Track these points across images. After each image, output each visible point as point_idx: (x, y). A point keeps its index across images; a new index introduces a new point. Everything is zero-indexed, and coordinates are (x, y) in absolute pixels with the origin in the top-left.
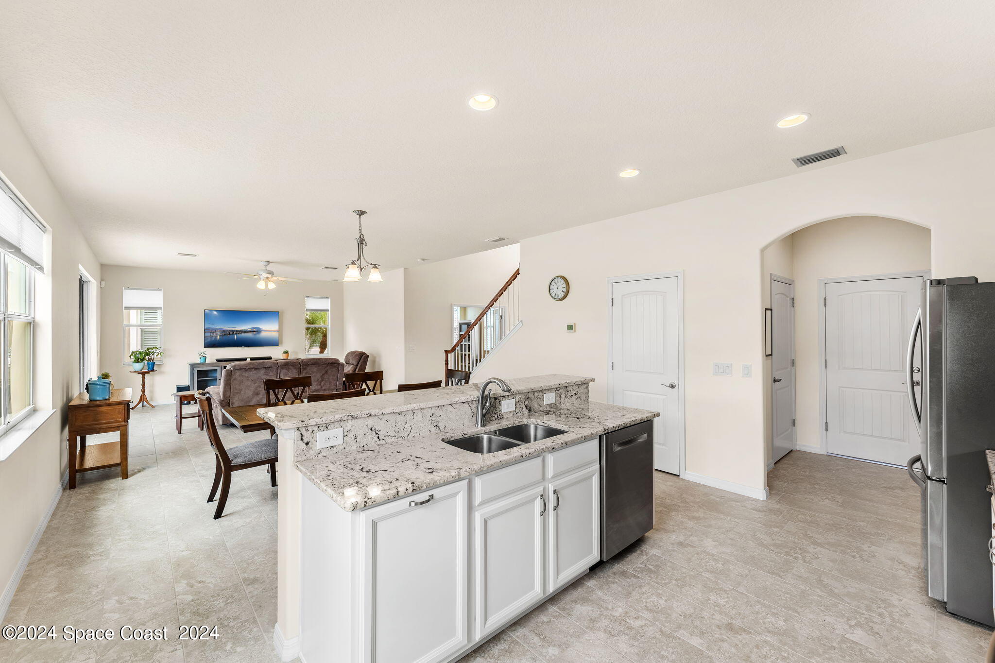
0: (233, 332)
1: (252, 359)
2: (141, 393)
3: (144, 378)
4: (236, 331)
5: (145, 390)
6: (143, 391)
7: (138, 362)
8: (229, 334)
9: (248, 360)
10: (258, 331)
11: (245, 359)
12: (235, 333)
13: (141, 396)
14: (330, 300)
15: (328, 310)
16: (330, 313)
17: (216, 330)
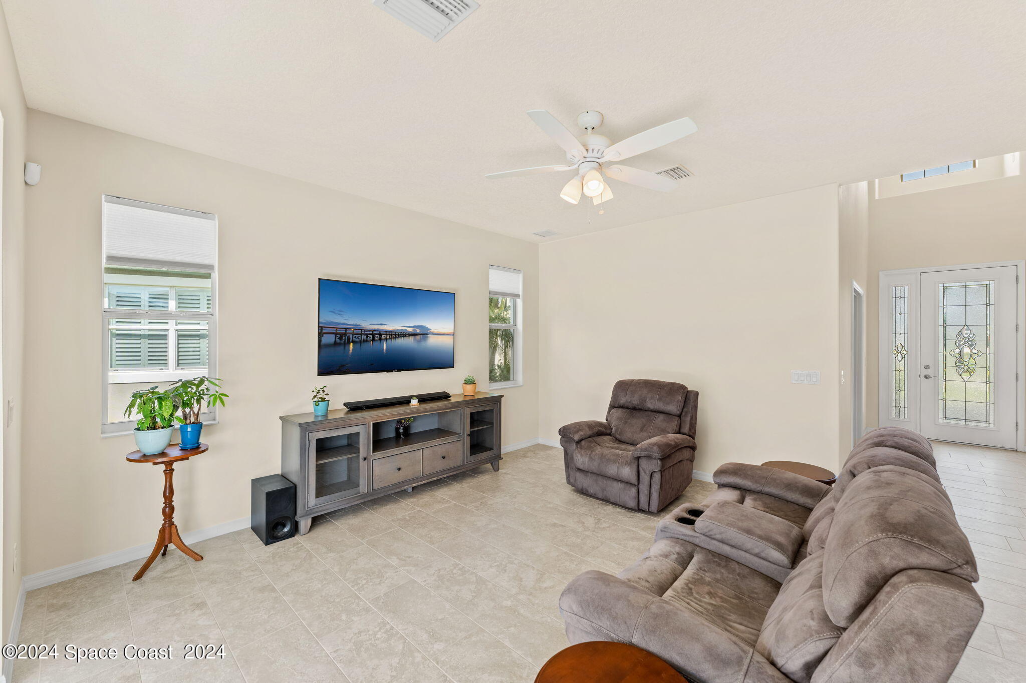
0: (381, 335)
1: (423, 399)
2: (160, 520)
3: (169, 472)
4: (387, 332)
5: (172, 509)
6: (169, 511)
7: (153, 427)
8: (373, 340)
9: (414, 402)
10: (424, 334)
11: (406, 401)
12: (383, 338)
13: (162, 531)
14: (521, 276)
15: (518, 296)
16: (519, 302)
17: (346, 329)
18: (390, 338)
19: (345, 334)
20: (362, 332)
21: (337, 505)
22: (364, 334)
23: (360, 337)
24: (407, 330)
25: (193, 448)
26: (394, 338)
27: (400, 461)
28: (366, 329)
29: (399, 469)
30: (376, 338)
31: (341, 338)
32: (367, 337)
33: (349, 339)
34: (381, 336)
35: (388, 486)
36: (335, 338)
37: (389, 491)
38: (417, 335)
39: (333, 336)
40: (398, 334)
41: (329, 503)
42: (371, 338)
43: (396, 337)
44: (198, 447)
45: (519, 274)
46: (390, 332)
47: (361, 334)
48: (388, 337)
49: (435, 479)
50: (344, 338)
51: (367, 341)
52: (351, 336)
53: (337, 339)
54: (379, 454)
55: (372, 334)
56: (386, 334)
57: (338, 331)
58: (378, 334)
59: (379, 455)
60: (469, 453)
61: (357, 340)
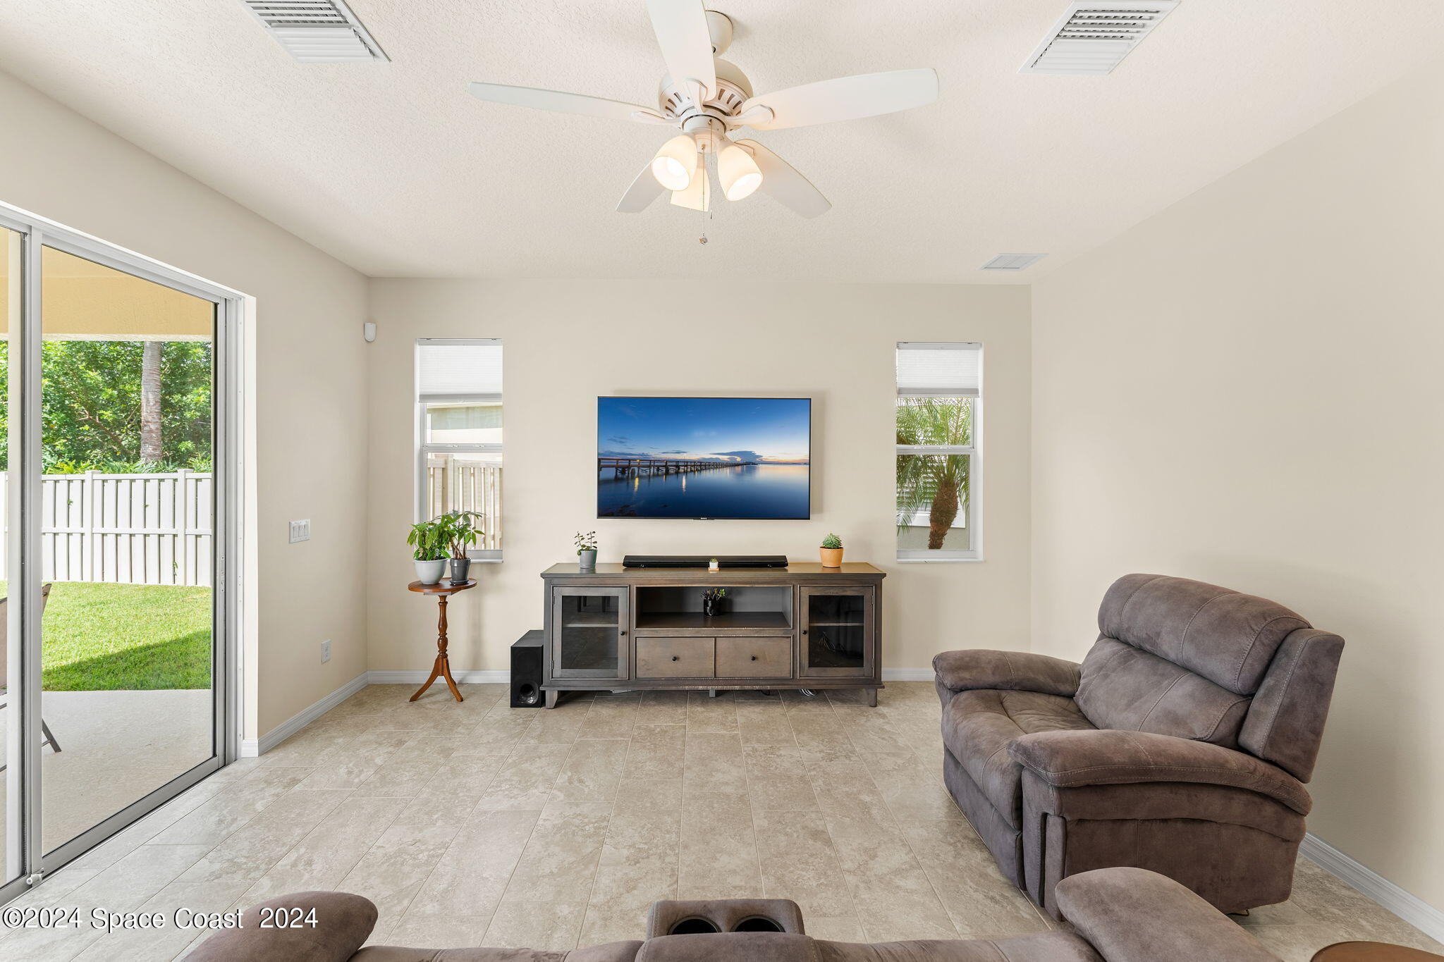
0: (678, 467)
1: (727, 564)
3: (443, 604)
4: (687, 463)
5: (446, 642)
6: (443, 642)
7: (425, 557)
8: (667, 473)
9: (714, 566)
10: (749, 463)
11: (702, 563)
12: (682, 470)
13: (437, 661)
14: (981, 353)
15: (974, 392)
16: (979, 402)
17: (630, 460)
18: (691, 471)
19: (629, 467)
20: (650, 463)
21: (588, 684)
22: (654, 466)
23: (648, 471)
24: (719, 459)
25: (461, 583)
26: (697, 470)
27: (677, 647)
28: (656, 459)
29: (675, 659)
30: (671, 471)
31: (623, 472)
32: (658, 470)
33: (633, 473)
34: (679, 469)
35: (660, 679)
36: (616, 472)
37: (660, 685)
38: (738, 465)
39: (614, 469)
40: (705, 465)
41: (580, 679)
42: (664, 471)
43: (701, 470)
44: (466, 583)
45: (978, 349)
46: (691, 462)
47: (649, 467)
48: (689, 470)
49: (737, 688)
50: (627, 472)
51: (658, 475)
52: (636, 469)
53: (618, 474)
54: (646, 631)
55: (666, 466)
56: (686, 466)
57: (619, 464)
58: (674, 466)
59: (645, 633)
60: (806, 662)
61: (644, 474)
